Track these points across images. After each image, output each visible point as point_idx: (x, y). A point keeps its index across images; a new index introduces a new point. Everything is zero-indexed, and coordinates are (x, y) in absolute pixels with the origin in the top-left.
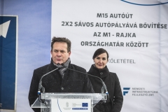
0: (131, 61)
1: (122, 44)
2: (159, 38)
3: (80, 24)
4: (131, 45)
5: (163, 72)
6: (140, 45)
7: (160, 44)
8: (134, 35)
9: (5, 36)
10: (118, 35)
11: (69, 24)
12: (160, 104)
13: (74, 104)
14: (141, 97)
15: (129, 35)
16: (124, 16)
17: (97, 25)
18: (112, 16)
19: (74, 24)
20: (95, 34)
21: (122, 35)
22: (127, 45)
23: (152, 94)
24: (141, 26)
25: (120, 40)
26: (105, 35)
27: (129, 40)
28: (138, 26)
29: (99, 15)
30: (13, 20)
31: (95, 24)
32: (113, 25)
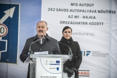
0: (92, 34)
1: (86, 23)
2: (111, 20)
3: (60, 10)
4: (93, 24)
5: (113, 41)
6: (98, 24)
7: (110, 23)
8: (94, 18)
9: (11, 17)
10: (84, 17)
11: (53, 10)
12: (110, 62)
13: (51, 61)
14: (97, 57)
15: (91, 17)
16: (88, 5)
17: (71, 11)
18: (80, 5)
19: (56, 10)
20: (69, 17)
21: (87, 17)
22: (90, 24)
23: (105, 55)
24: (99, 12)
25: (85, 20)
26: (76, 17)
27: (91, 20)
28: (97, 12)
29: (72, 4)
30: (17, 7)
31: (69, 10)
32: (81, 11)
